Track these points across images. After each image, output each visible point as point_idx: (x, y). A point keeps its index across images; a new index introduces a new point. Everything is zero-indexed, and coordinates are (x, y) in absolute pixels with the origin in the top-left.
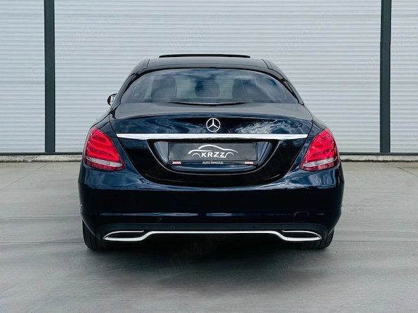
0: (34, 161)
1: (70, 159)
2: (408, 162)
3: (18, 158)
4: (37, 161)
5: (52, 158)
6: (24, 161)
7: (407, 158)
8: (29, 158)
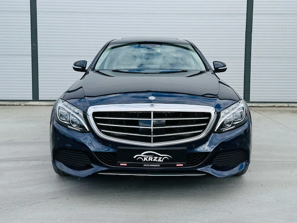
0: (25, 105)
1: (48, 104)
2: (260, 107)
3: (16, 103)
4: (27, 105)
5: (37, 103)
6: (19, 105)
7: (260, 105)
8: (22, 103)
